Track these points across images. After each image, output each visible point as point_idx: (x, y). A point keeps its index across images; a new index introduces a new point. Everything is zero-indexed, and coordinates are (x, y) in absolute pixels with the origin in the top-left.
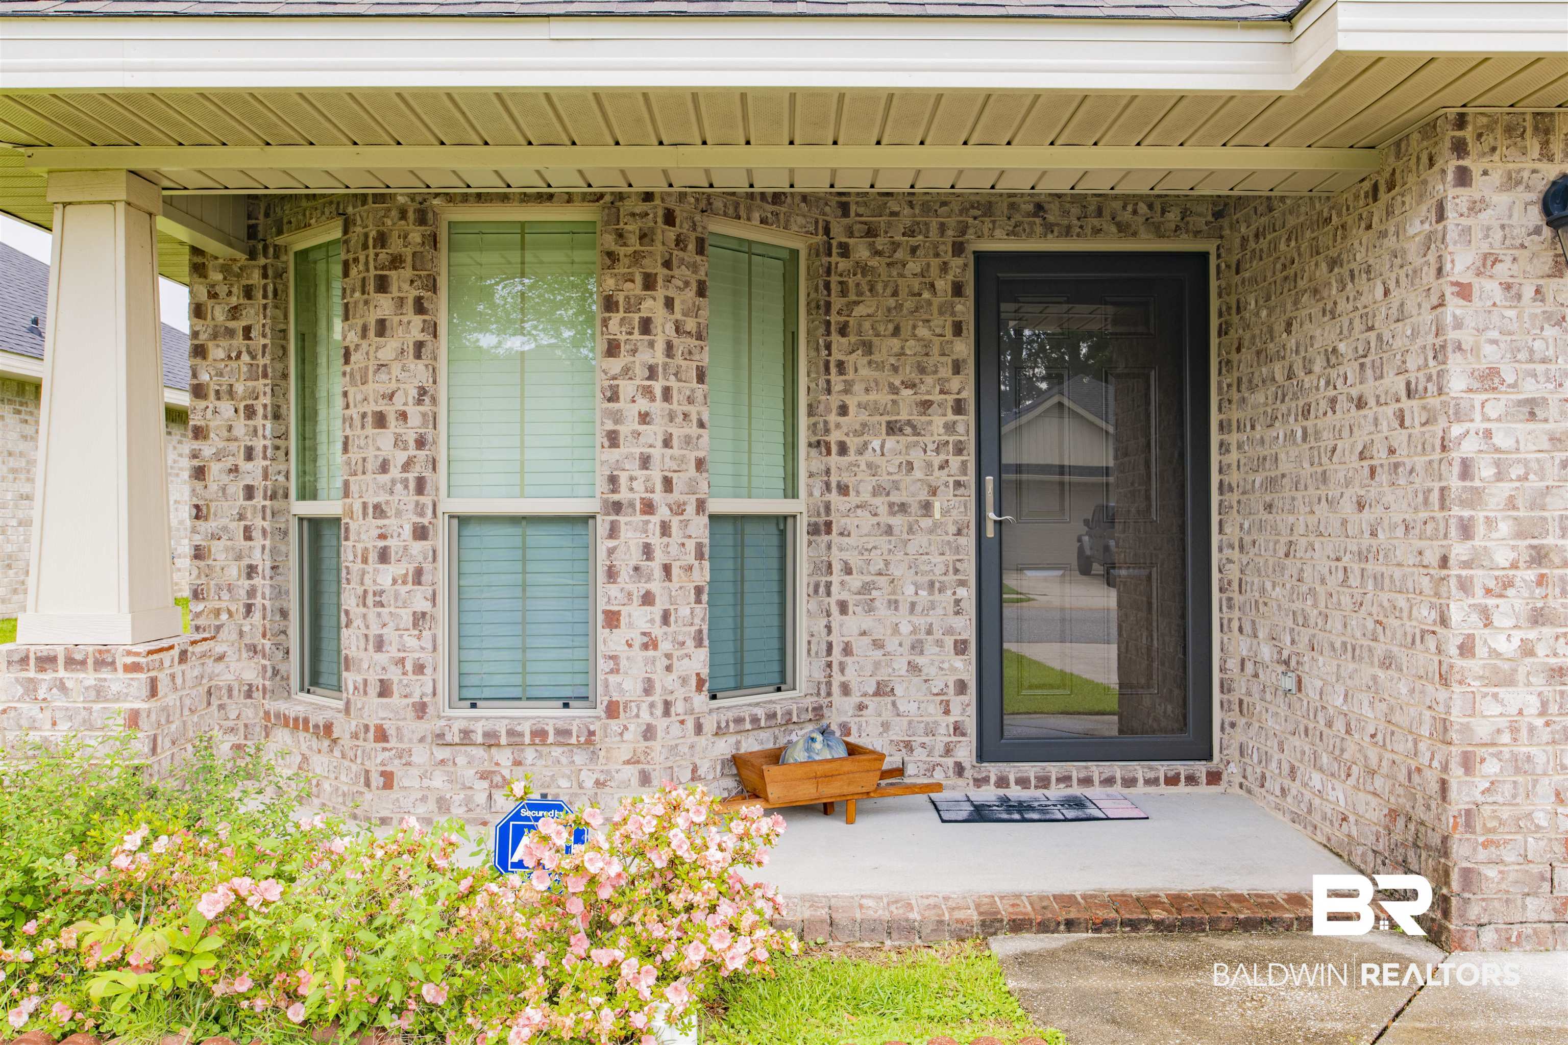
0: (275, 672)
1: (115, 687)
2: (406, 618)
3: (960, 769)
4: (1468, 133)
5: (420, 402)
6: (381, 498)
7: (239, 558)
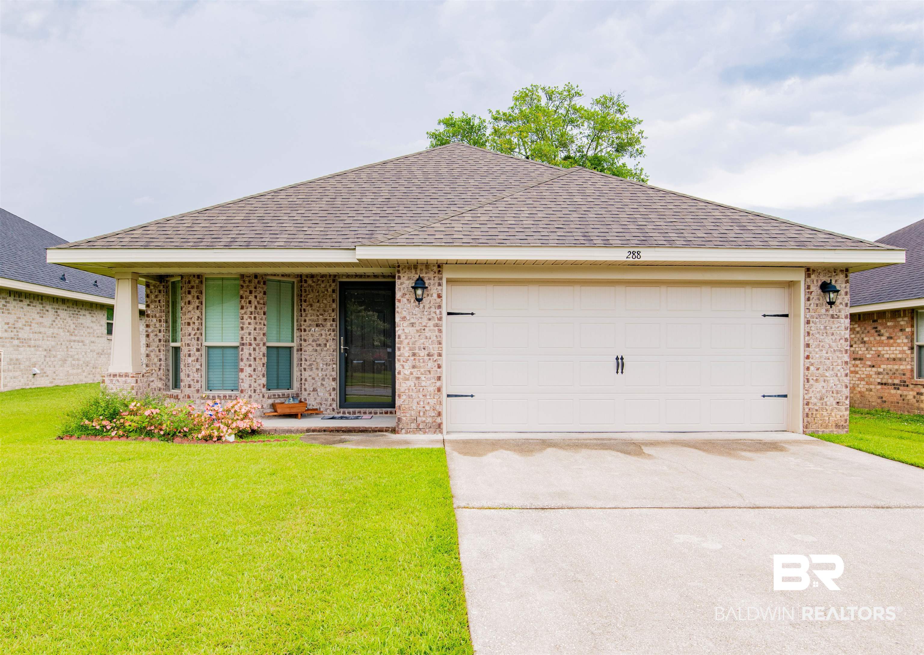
0: (166, 385)
1: (129, 381)
2: (195, 370)
3: (333, 410)
4: (400, 269)
5: (198, 320)
6: (189, 342)
7: (157, 357)
